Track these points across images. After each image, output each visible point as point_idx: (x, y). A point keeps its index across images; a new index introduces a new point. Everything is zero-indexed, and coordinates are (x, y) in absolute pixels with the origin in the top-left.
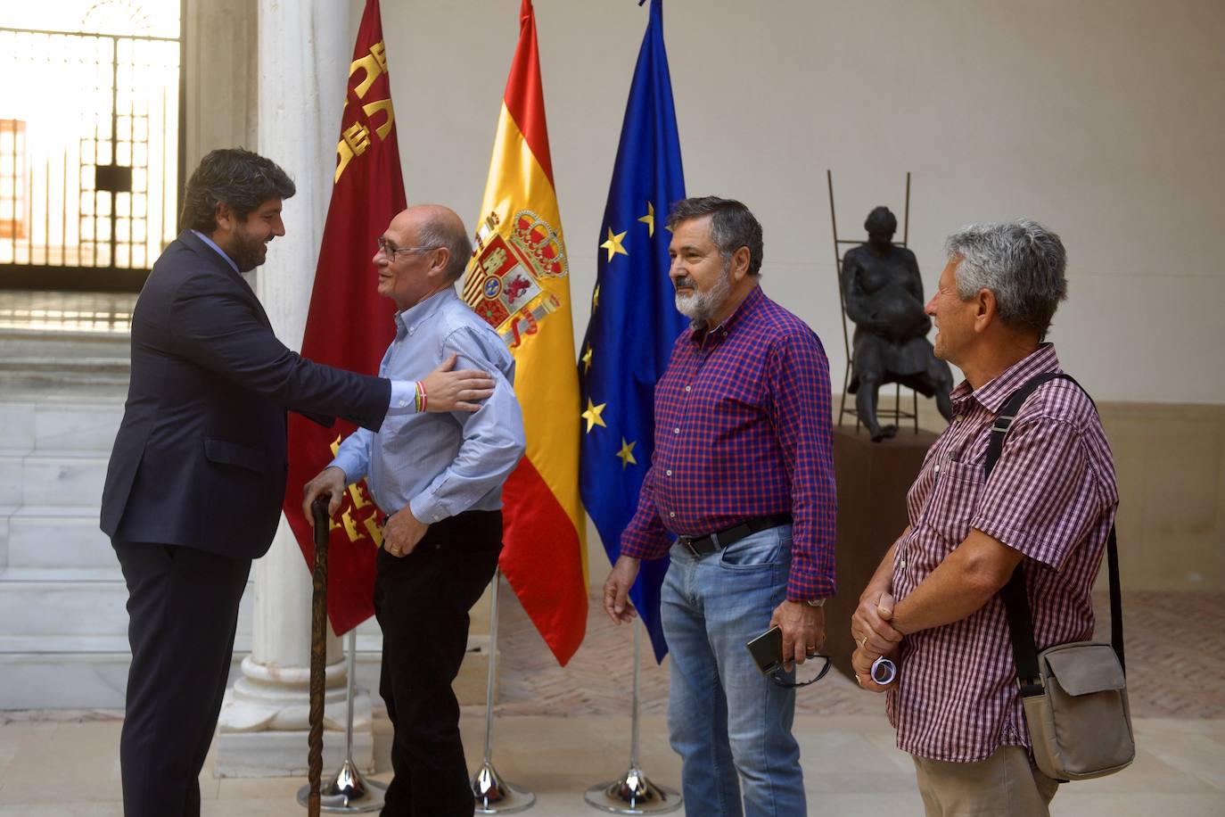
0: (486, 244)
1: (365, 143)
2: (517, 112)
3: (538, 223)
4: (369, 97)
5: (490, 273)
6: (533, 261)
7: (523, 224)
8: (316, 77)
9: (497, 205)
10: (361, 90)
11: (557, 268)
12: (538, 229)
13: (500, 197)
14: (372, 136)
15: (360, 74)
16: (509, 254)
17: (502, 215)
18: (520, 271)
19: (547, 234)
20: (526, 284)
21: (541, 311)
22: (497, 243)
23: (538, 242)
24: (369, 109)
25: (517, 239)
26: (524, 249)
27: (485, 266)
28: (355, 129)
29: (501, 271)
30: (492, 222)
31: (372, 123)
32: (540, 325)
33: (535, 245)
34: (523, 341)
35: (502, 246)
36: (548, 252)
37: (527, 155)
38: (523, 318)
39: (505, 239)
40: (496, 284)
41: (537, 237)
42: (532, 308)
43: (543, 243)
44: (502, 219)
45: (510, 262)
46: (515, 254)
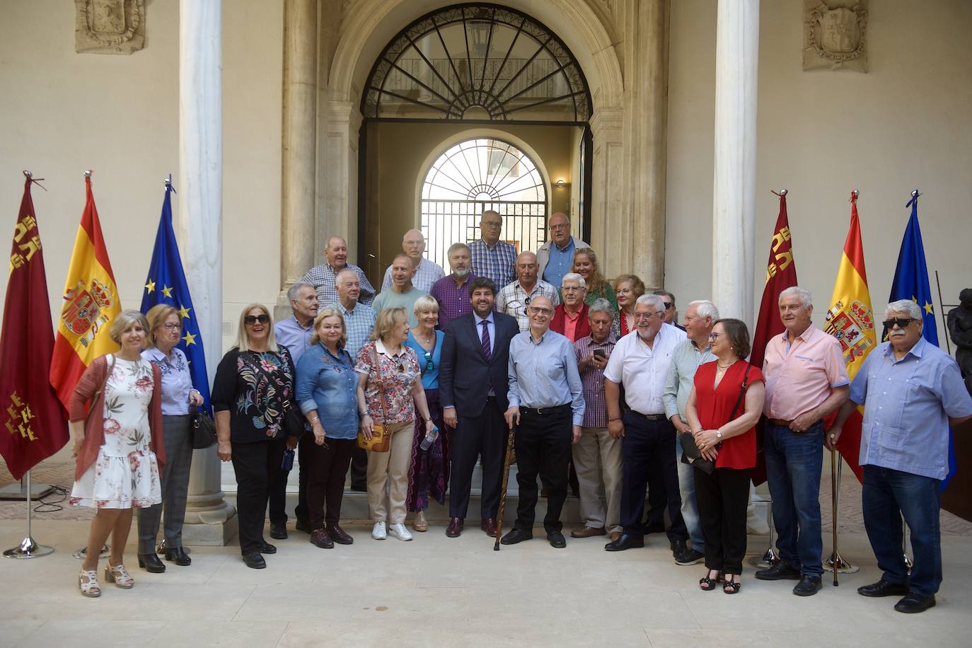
0: (836, 316)
1: (775, 272)
2: (851, 256)
3: (862, 306)
4: (778, 252)
5: (839, 328)
6: (860, 323)
7: (855, 306)
8: (744, 242)
9: (842, 298)
10: (775, 249)
11: (871, 326)
12: (862, 309)
13: (843, 294)
14: (778, 269)
15: (775, 242)
16: (848, 320)
17: (845, 301)
18: (854, 327)
19: (867, 311)
20: (857, 333)
21: (864, 345)
22: (842, 315)
23: (862, 314)
24: (778, 257)
25: (852, 313)
26: (856, 317)
27: (835, 325)
28: (772, 266)
29: (844, 328)
30: (838, 305)
31: (778, 263)
32: (864, 352)
33: (861, 316)
34: (856, 359)
35: (845, 316)
36: (867, 319)
37: (856, 276)
38: (855, 348)
39: (846, 313)
40: (842, 333)
41: (861, 312)
42: (860, 344)
43: (864, 315)
44: (845, 305)
45: (849, 324)
46: (850, 319)
